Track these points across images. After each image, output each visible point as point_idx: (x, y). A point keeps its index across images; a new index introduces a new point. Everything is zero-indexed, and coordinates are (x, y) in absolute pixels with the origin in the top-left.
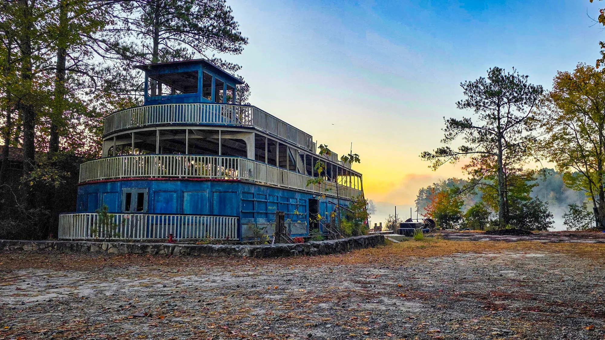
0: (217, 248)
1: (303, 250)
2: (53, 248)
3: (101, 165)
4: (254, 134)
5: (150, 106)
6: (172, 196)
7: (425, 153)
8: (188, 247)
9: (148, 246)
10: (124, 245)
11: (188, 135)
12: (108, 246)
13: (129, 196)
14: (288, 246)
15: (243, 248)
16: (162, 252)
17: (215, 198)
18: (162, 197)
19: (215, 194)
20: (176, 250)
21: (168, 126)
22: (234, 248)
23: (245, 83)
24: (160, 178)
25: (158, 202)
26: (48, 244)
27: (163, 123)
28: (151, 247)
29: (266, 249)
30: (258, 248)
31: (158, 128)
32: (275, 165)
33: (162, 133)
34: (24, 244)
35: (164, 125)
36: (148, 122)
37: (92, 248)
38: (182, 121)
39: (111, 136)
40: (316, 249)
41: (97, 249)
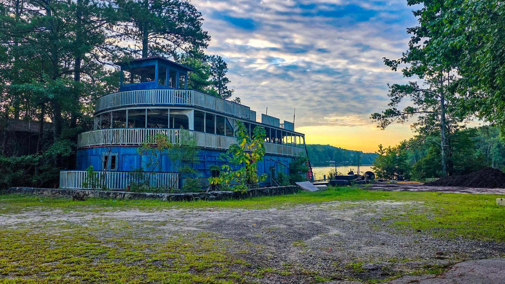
1: (204, 197)
2: (59, 193)
3: (90, 136)
4: (193, 111)
5: (122, 92)
6: (133, 158)
7: (376, 114)
8: (132, 194)
9: (110, 193)
10: (97, 192)
11: (147, 113)
12: (89, 192)
13: (106, 158)
14: (193, 194)
15: (163, 195)
16: (118, 197)
17: (163, 159)
18: (127, 159)
19: (163, 156)
20: (126, 196)
21: (134, 107)
22: (158, 195)
23: (223, 62)
24: (126, 145)
25: (124, 162)
26: (57, 191)
27: (131, 104)
28: (112, 193)
29: (178, 196)
30: (172, 196)
31: (127, 109)
32: (213, 133)
33: (130, 111)
34: (44, 191)
35: (131, 106)
36: (121, 104)
37: (80, 194)
38: (143, 103)
39: (98, 114)
40: (214, 197)
41: (83, 194)
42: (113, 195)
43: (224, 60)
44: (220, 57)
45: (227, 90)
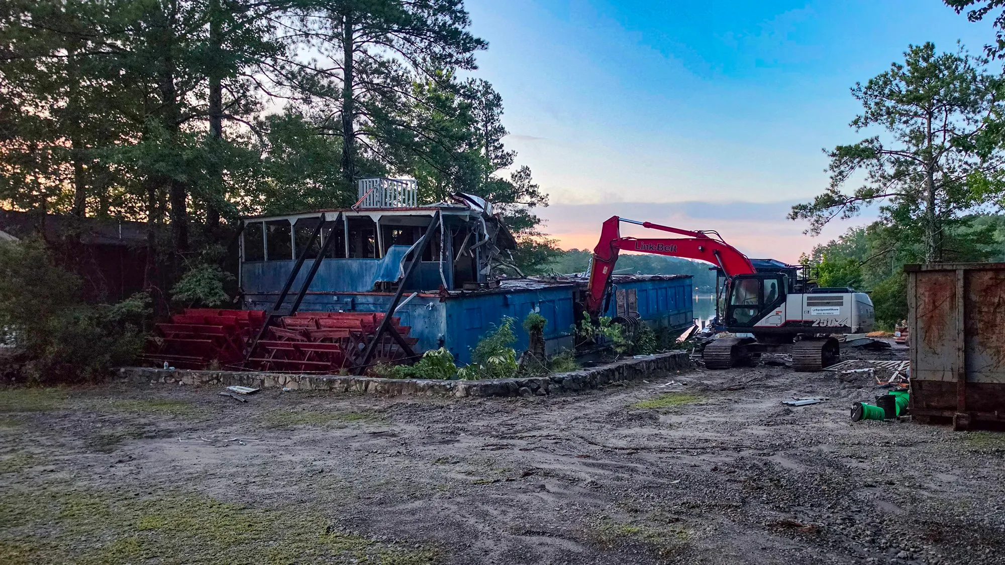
0: (422, 384)
1: (539, 388)
2: (219, 381)
8: (384, 383)
9: (333, 380)
10: (306, 378)
12: (286, 379)
14: (517, 382)
15: (455, 385)
16: (354, 388)
20: (370, 386)
22: (444, 386)
26: (213, 375)
28: (339, 381)
29: (487, 386)
30: (475, 386)
34: (183, 375)
37: (266, 381)
40: (558, 386)
41: (273, 383)
42: (342, 385)
43: (496, 88)
44: (486, 83)
45: (503, 151)
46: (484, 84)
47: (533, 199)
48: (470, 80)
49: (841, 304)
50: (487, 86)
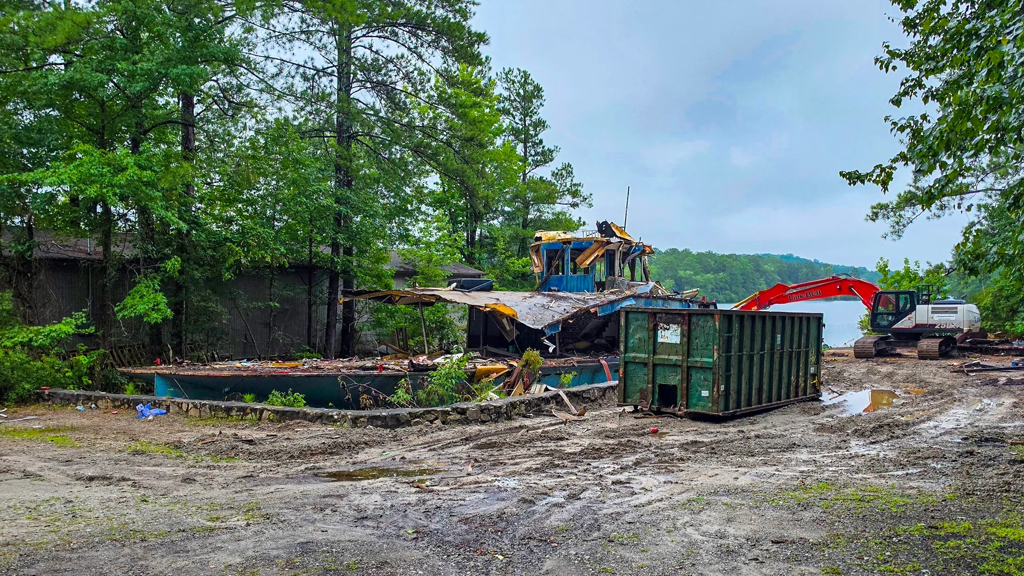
12: (189, 405)
16: (249, 416)
28: (236, 409)
29: (374, 417)
42: (238, 413)
43: (535, 78)
44: (525, 72)
45: (543, 147)
46: (522, 74)
47: (575, 200)
48: (507, 70)
49: (956, 312)
50: (526, 76)
